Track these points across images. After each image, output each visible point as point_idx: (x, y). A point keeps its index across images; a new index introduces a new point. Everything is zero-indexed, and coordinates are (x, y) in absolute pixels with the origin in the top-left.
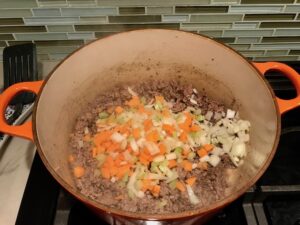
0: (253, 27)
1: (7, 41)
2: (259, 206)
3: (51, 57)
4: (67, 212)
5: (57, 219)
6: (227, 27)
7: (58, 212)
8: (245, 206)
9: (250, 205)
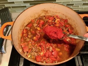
1: (3, 7)
2: (79, 57)
3: (17, 11)
9: (76, 57)
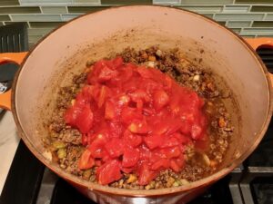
0: (244, 11)
1: (4, 22)
2: (246, 187)
4: (52, 186)
5: (41, 193)
6: (218, 11)
7: (43, 185)
8: (231, 186)
9: (236, 186)
